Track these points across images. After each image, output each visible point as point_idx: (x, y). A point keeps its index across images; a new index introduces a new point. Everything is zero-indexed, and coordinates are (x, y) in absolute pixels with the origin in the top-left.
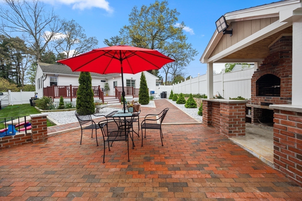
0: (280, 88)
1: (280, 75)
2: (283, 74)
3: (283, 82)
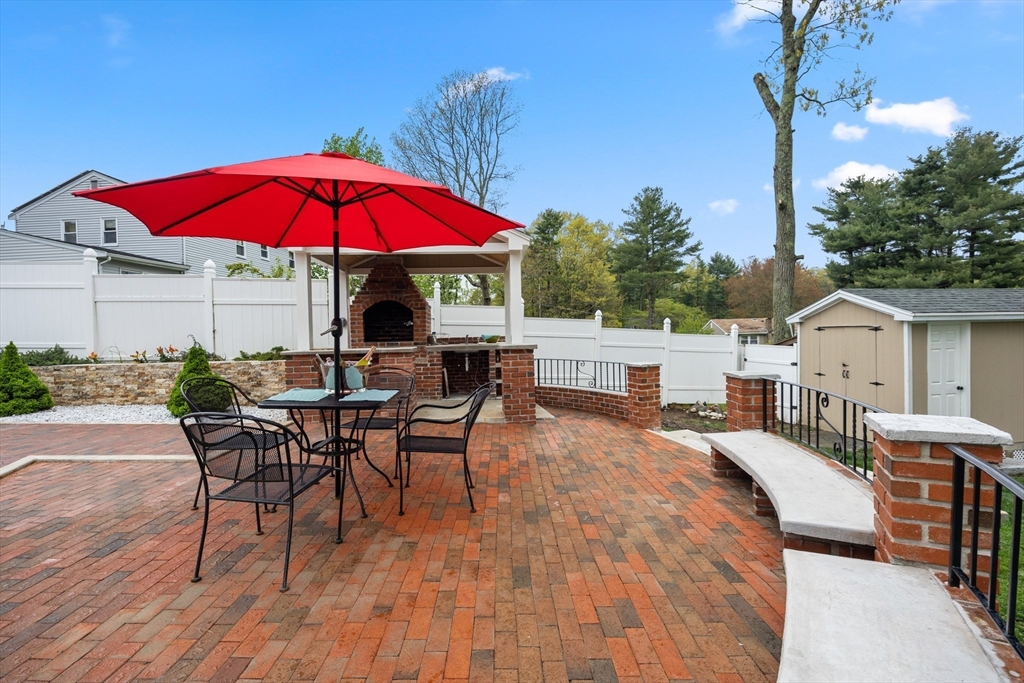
0: (412, 326)
1: (412, 305)
2: (417, 305)
3: (418, 317)
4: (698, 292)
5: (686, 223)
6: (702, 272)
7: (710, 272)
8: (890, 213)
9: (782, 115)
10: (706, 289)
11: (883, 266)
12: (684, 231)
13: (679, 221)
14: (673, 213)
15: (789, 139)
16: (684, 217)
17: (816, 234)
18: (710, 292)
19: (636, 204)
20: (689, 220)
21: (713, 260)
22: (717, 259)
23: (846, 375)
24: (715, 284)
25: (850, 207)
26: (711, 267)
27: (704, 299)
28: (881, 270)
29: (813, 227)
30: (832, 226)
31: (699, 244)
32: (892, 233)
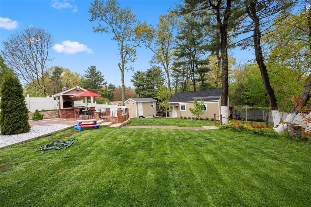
0: (72, 105)
4: (106, 94)
5: (103, 76)
6: (106, 88)
7: (109, 88)
8: (144, 80)
9: (122, 71)
10: (108, 93)
11: (144, 90)
12: (102, 79)
13: (101, 76)
14: (99, 74)
15: (123, 75)
16: (102, 75)
17: (132, 82)
18: (109, 94)
19: (89, 70)
20: (104, 76)
21: (109, 85)
22: (110, 85)
23: (131, 109)
24: (110, 92)
25: (138, 77)
26: (109, 87)
27: (107, 96)
28: (143, 91)
29: (131, 80)
30: (135, 80)
31: (106, 82)
32: (145, 84)
